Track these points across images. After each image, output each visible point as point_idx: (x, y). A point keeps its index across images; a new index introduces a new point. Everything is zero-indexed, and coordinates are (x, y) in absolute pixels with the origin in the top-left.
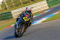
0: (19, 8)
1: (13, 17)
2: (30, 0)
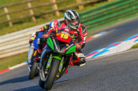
2: (32, 16)
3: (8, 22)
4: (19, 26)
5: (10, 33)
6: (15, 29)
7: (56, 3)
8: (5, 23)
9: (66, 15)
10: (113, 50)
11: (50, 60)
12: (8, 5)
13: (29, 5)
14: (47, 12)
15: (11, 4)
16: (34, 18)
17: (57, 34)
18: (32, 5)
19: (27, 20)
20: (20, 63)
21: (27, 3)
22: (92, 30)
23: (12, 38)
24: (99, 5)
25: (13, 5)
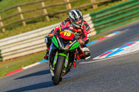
0: (17, 34)
1: (2, 55)
4: (33, 25)
5: (23, 32)
6: (28, 28)
7: (70, 3)
8: (18, 22)
9: (70, 14)
11: (56, 57)
13: (43, 4)
15: (25, 3)
16: (47, 17)
17: (61, 33)
18: (46, 4)
19: (41, 19)
23: (26, 38)
24: (113, 5)
25: (27, 5)
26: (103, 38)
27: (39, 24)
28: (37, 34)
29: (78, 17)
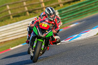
2: (27, 11)
3: (9, 15)
5: (11, 23)
6: (14, 20)
7: (44, 2)
8: (7, 16)
10: (84, 36)
11: (36, 42)
12: (9, 3)
13: (25, 4)
14: (37, 8)
15: (11, 3)
16: (28, 13)
18: (26, 4)
19: (23, 14)
20: (18, 45)
21: (23, 2)
22: (69, 21)
24: (74, 4)
25: (13, 4)
26: (67, 27)
27: (21, 17)
28: (20, 25)
29: (52, 12)
